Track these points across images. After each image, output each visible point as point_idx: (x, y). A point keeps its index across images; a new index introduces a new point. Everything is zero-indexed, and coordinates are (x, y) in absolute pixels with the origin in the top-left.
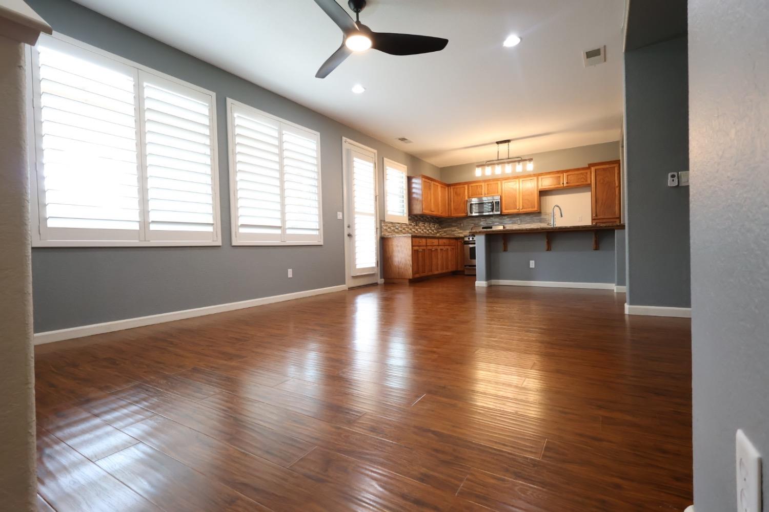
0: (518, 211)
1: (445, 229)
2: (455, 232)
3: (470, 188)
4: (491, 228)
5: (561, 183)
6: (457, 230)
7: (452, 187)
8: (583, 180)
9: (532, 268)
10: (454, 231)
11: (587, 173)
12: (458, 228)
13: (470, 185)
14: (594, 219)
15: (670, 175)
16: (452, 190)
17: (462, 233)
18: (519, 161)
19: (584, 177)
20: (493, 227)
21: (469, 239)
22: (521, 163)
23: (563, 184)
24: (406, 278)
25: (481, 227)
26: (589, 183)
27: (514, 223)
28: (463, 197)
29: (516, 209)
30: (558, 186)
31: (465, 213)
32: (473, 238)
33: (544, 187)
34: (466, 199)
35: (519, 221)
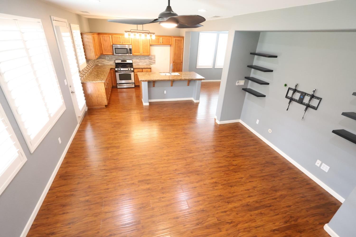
0: (140, 54)
3: (113, 37)
4: (126, 61)
5: (160, 42)
6: (105, 61)
7: (101, 35)
8: (168, 42)
9: (165, 94)
10: (104, 62)
11: (170, 39)
13: (113, 36)
14: (174, 62)
15: (237, 81)
16: (101, 37)
17: (109, 63)
18: (148, 33)
20: (127, 60)
21: (118, 69)
22: (150, 34)
23: (161, 43)
24: (103, 105)
25: (121, 60)
26: (171, 44)
27: (137, 59)
28: (109, 43)
29: (140, 53)
30: (159, 43)
31: (112, 53)
32: (120, 69)
33: (152, 43)
34: (112, 44)
35: (139, 58)
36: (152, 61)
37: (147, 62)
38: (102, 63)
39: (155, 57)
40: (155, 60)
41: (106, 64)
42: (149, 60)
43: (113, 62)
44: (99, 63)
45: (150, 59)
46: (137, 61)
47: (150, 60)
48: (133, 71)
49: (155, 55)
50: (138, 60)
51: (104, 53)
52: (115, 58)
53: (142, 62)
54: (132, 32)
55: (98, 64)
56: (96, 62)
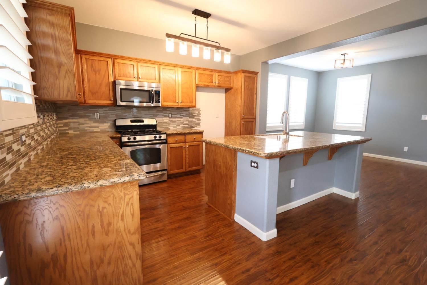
0: (177, 104)
1: (64, 121)
2: (85, 126)
3: (116, 64)
4: (143, 121)
5: (214, 82)
6: (88, 122)
7: (84, 57)
8: (228, 82)
10: (83, 124)
11: (231, 77)
12: (90, 120)
13: (117, 61)
14: (243, 119)
16: (84, 60)
17: (98, 127)
19: (229, 80)
20: (144, 120)
21: (129, 139)
23: (215, 83)
25: (130, 120)
26: (232, 86)
27: (165, 116)
28: (104, 76)
29: (175, 102)
30: (211, 84)
31: (111, 100)
32: (135, 139)
33: (200, 83)
34: (111, 79)
35: (170, 115)
36: (194, 120)
37: (185, 122)
38: (78, 128)
39: (200, 112)
40: (201, 118)
41: (88, 131)
42: (188, 118)
43: (108, 124)
44: (70, 129)
45: (190, 117)
46: (165, 121)
47: (190, 119)
48: (165, 142)
49: (200, 109)
50: (168, 118)
51: (89, 100)
52: (114, 116)
53: (175, 122)
54: (183, 39)
55: (67, 131)
56: (62, 125)
